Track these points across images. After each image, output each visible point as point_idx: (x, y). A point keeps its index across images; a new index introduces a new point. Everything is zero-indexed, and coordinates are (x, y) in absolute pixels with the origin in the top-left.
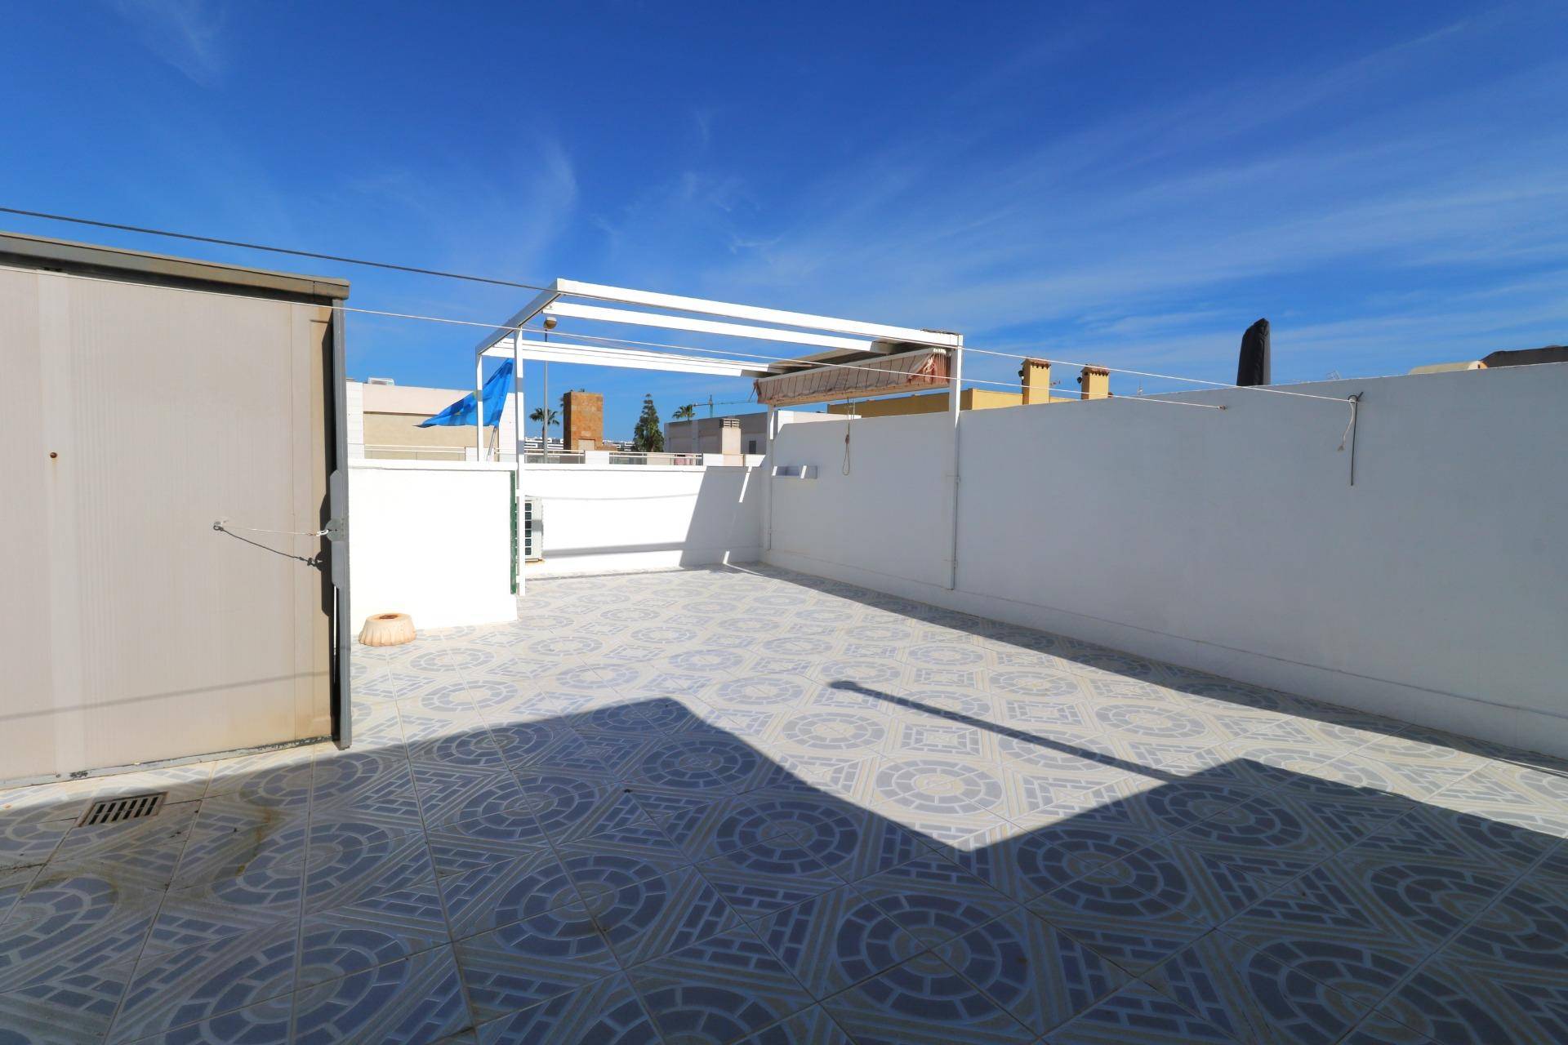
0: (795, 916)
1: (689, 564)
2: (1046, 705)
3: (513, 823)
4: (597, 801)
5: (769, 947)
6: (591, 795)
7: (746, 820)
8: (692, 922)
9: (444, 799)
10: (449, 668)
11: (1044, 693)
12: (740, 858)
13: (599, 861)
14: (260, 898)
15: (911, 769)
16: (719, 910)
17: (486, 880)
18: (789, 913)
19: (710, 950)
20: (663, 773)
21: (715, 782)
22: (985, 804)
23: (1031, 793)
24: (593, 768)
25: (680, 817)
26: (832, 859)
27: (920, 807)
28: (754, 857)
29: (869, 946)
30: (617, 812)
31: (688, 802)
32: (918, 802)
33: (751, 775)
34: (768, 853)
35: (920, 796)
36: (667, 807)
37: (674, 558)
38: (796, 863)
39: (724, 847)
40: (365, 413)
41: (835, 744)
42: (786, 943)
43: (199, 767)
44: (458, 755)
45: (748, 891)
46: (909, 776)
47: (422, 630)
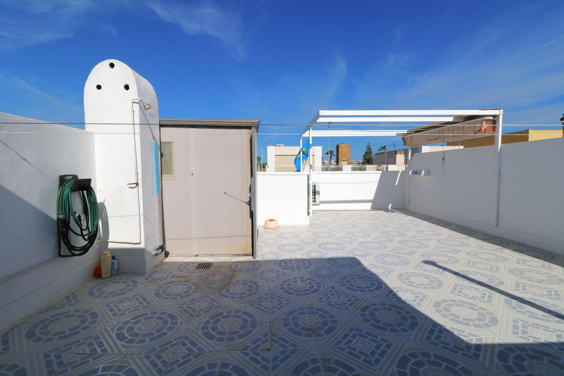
0: (383, 347)
1: (374, 208)
2: (541, 288)
3: (294, 291)
4: (322, 289)
5: (370, 356)
6: (320, 287)
7: (373, 307)
8: (344, 338)
9: (277, 279)
10: (286, 238)
11: (541, 281)
12: (367, 321)
13: (317, 309)
14: (227, 297)
15: (452, 303)
16: (354, 337)
17: (283, 306)
18: (381, 346)
19: (348, 350)
20: (346, 284)
21: (365, 291)
22: (487, 326)
23: (515, 327)
24: (323, 278)
25: (348, 301)
26: (405, 330)
27: (452, 320)
28: (373, 322)
29: (410, 368)
30: (327, 294)
31: (353, 296)
32: (451, 317)
33: (379, 291)
34: (379, 322)
35: (452, 315)
36: (345, 296)
37: (369, 206)
38: (389, 328)
39: (362, 315)
40: (275, 155)
41: (419, 286)
42: (376, 356)
43: (221, 258)
44: (283, 266)
45: (367, 333)
46: (450, 305)
47: (281, 225)
